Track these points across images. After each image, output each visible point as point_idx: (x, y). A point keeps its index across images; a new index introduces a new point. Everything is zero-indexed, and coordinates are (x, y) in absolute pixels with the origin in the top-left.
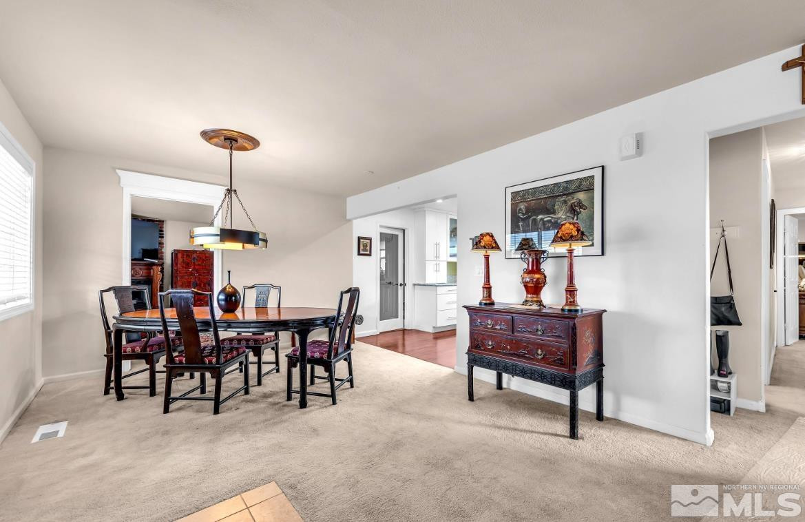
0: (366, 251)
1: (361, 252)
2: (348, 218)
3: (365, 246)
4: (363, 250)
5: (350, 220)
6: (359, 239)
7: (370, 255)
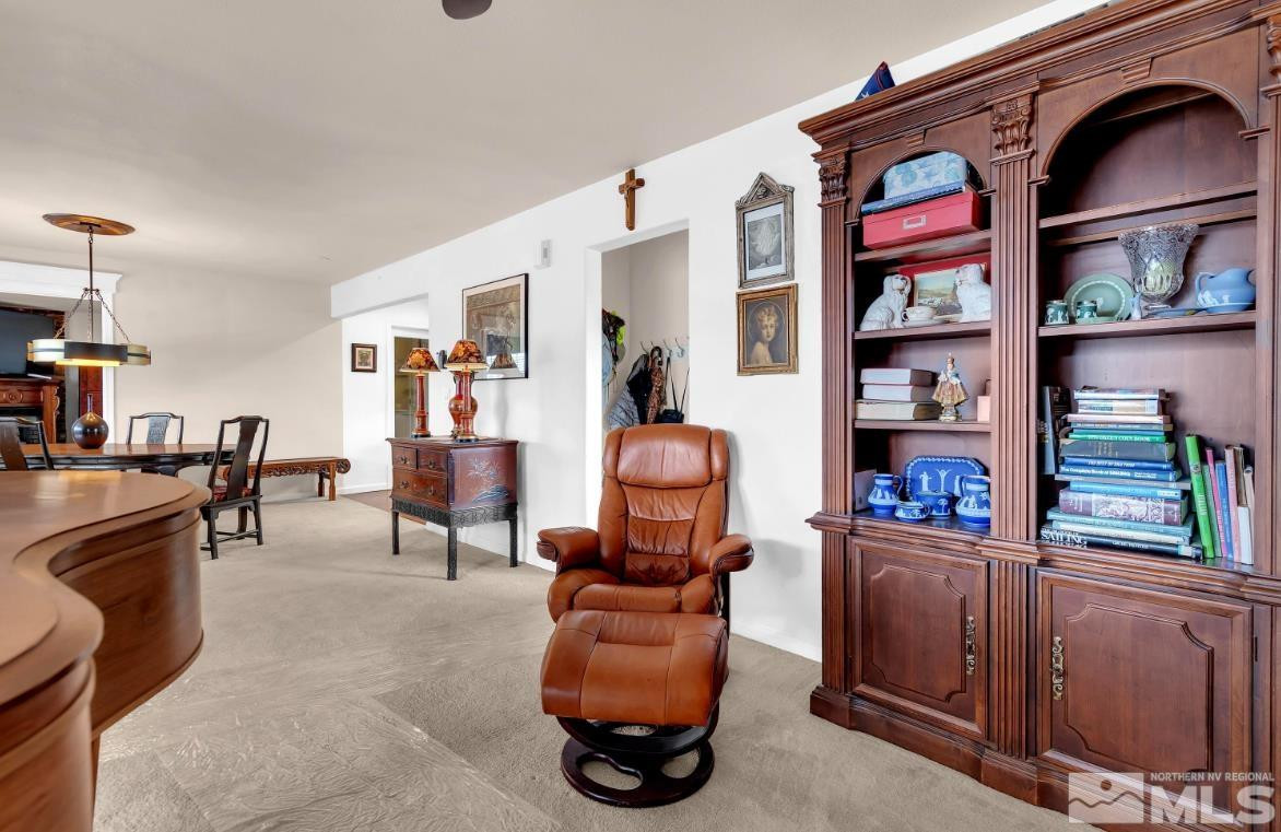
0: (367, 364)
1: (358, 367)
2: (333, 315)
3: (364, 358)
4: (360, 364)
5: (338, 319)
6: (354, 347)
7: (374, 371)
